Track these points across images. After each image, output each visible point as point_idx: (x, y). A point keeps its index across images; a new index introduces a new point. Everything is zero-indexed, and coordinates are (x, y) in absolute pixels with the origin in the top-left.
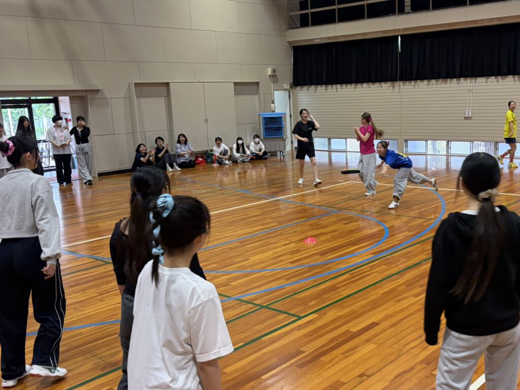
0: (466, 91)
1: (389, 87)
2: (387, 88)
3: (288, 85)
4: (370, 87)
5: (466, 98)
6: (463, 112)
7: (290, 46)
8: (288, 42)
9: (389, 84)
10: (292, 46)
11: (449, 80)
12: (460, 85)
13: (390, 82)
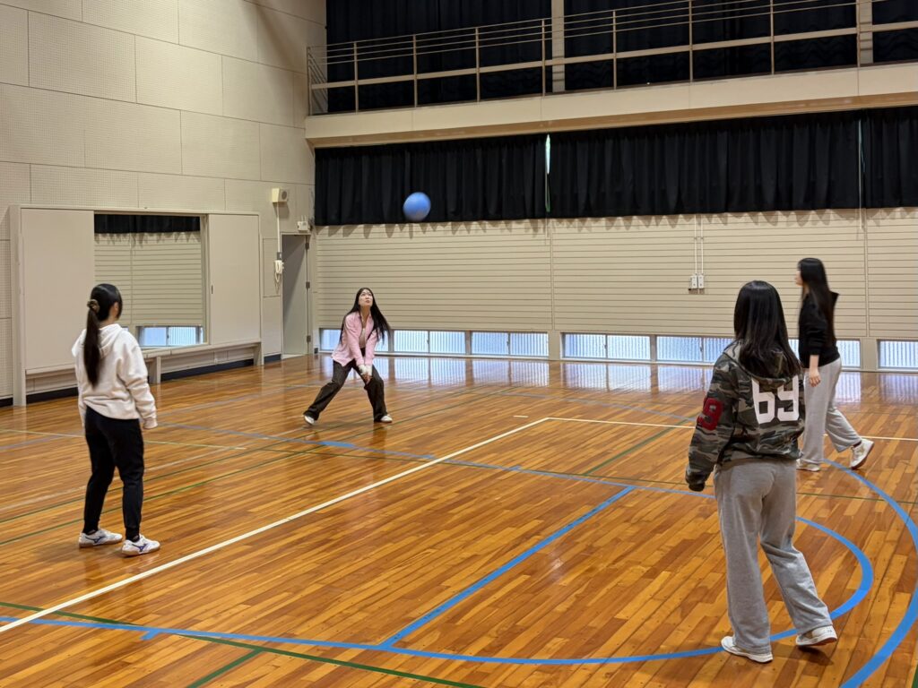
0: (691, 240)
1: (527, 229)
2: (523, 232)
3: (307, 222)
4: (484, 230)
5: (691, 253)
6: (687, 279)
7: (311, 149)
8: (308, 140)
9: (526, 223)
10: (313, 148)
11: (653, 217)
12: (678, 227)
13: (527, 221)
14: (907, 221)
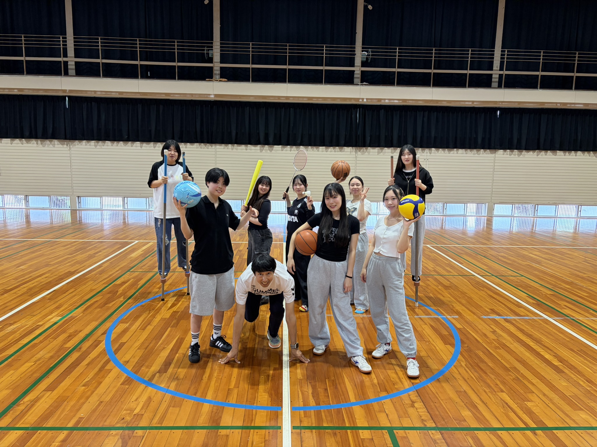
14: (88, 146)
